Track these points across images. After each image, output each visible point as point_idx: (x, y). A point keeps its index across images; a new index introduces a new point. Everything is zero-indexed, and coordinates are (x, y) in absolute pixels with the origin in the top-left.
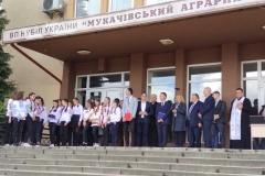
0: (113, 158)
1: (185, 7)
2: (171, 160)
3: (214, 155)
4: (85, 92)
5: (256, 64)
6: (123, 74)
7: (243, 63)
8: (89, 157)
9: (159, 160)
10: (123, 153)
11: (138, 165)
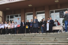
0: (17, 37)
2: (32, 37)
3: (43, 35)
4: (9, 20)
5: (53, 11)
6: (19, 14)
8: (10, 37)
9: (29, 37)
10: (19, 35)
11: (23, 38)
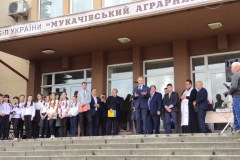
0: (79, 147)
1: (139, 8)
2: (132, 146)
3: (169, 140)
4: (50, 88)
5: (203, 59)
6: (85, 71)
7: (192, 57)
8: (55, 148)
9: (121, 146)
10: (87, 142)
11: (101, 152)
